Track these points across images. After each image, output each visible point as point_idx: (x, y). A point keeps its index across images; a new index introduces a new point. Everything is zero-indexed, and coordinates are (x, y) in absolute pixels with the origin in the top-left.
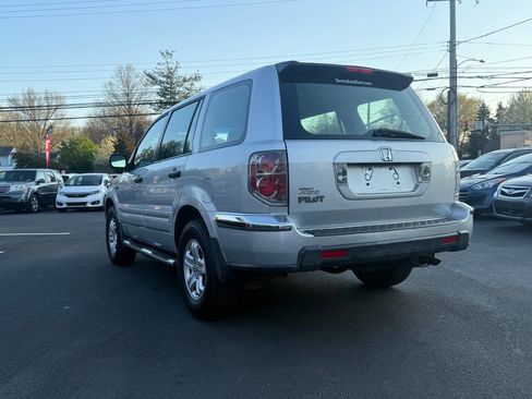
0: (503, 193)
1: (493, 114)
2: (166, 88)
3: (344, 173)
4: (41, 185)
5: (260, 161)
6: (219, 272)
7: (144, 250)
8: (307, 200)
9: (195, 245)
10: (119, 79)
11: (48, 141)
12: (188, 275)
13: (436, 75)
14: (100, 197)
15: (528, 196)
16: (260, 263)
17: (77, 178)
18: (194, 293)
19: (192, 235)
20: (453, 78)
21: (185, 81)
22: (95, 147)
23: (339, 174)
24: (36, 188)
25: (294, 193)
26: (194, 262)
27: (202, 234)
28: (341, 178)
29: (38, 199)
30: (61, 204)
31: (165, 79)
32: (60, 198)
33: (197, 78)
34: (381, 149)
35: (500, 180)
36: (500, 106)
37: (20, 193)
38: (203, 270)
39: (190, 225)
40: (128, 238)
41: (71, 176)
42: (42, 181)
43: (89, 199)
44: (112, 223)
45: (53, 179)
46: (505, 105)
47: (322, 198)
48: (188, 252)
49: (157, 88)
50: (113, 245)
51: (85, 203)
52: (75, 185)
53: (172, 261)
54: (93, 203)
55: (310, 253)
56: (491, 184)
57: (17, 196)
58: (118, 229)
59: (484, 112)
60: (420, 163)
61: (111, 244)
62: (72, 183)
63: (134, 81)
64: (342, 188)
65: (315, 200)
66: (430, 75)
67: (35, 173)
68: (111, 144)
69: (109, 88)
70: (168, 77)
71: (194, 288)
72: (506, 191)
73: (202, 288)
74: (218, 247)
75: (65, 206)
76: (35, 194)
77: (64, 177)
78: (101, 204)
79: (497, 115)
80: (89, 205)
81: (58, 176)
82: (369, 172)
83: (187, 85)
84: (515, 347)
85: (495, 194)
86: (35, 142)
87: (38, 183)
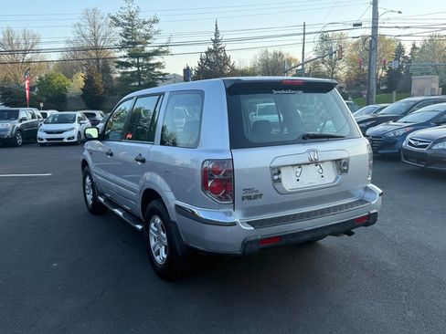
0: (410, 143)
1: (407, 52)
2: (128, 30)
3: (279, 172)
4: (24, 122)
5: (211, 166)
6: (178, 248)
7: (116, 210)
8: (249, 198)
9: (158, 220)
10: (87, 21)
11: (27, 82)
12: (153, 243)
13: (361, 25)
14: (74, 133)
15: (430, 148)
16: (212, 249)
17: (54, 116)
18: (158, 257)
19: (155, 212)
20: (375, 28)
21: (144, 23)
22: (68, 81)
23: (275, 174)
24: (19, 125)
25: (239, 193)
26: (158, 233)
27: (163, 213)
28: (276, 177)
29: (22, 134)
30: (42, 140)
31: (126, 22)
32: (40, 134)
33: (156, 21)
34: (309, 152)
35: (409, 129)
36: (414, 45)
37: (6, 130)
38: (165, 242)
39: (154, 204)
40: (102, 195)
41: (49, 113)
42: (24, 119)
43: (65, 135)
44: (88, 180)
45: (33, 117)
46: (418, 45)
47: (261, 196)
48: (153, 224)
49: (120, 30)
50: (89, 197)
51: (62, 139)
52: (53, 122)
53: (139, 227)
54: (69, 139)
55: (251, 242)
56: (401, 132)
57: (3, 133)
58: (93, 186)
59: (400, 50)
60: (341, 160)
61: (88, 196)
62: (50, 120)
63: (99, 21)
64: (277, 186)
65: (256, 197)
66: (355, 25)
67: (18, 111)
68: (81, 79)
69: (78, 28)
70: (130, 20)
71: (158, 253)
72: (413, 142)
73: (165, 256)
74: (178, 229)
75: (45, 141)
76: (19, 130)
77: (42, 113)
78: (75, 140)
79: (411, 54)
80: (66, 140)
81: (38, 113)
82: (299, 170)
83: (146, 26)
84: (409, 310)
85: (404, 144)
86: (15, 75)
87: (21, 121)
